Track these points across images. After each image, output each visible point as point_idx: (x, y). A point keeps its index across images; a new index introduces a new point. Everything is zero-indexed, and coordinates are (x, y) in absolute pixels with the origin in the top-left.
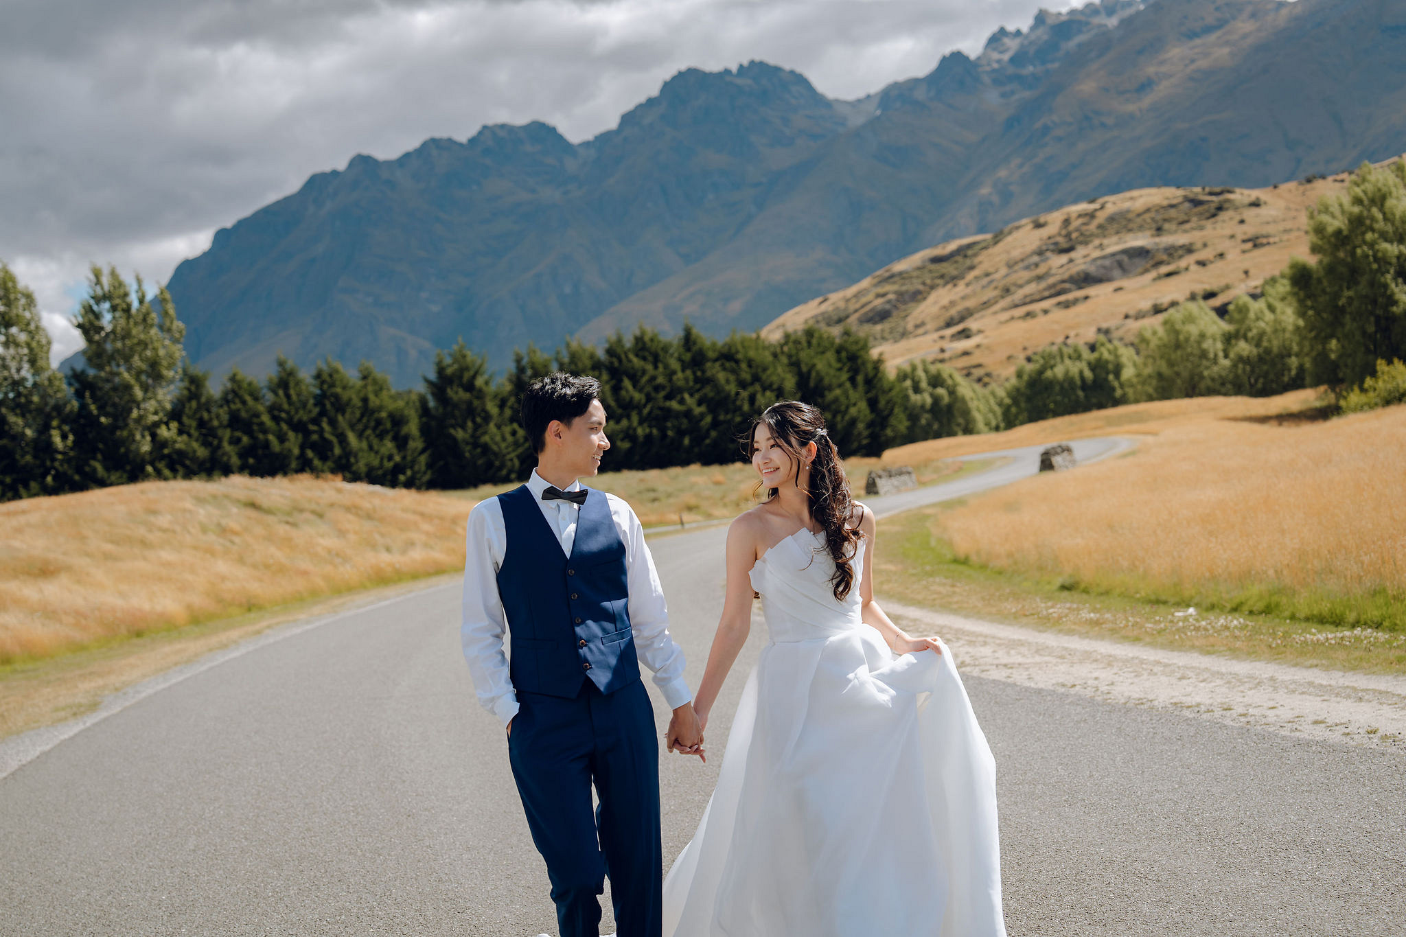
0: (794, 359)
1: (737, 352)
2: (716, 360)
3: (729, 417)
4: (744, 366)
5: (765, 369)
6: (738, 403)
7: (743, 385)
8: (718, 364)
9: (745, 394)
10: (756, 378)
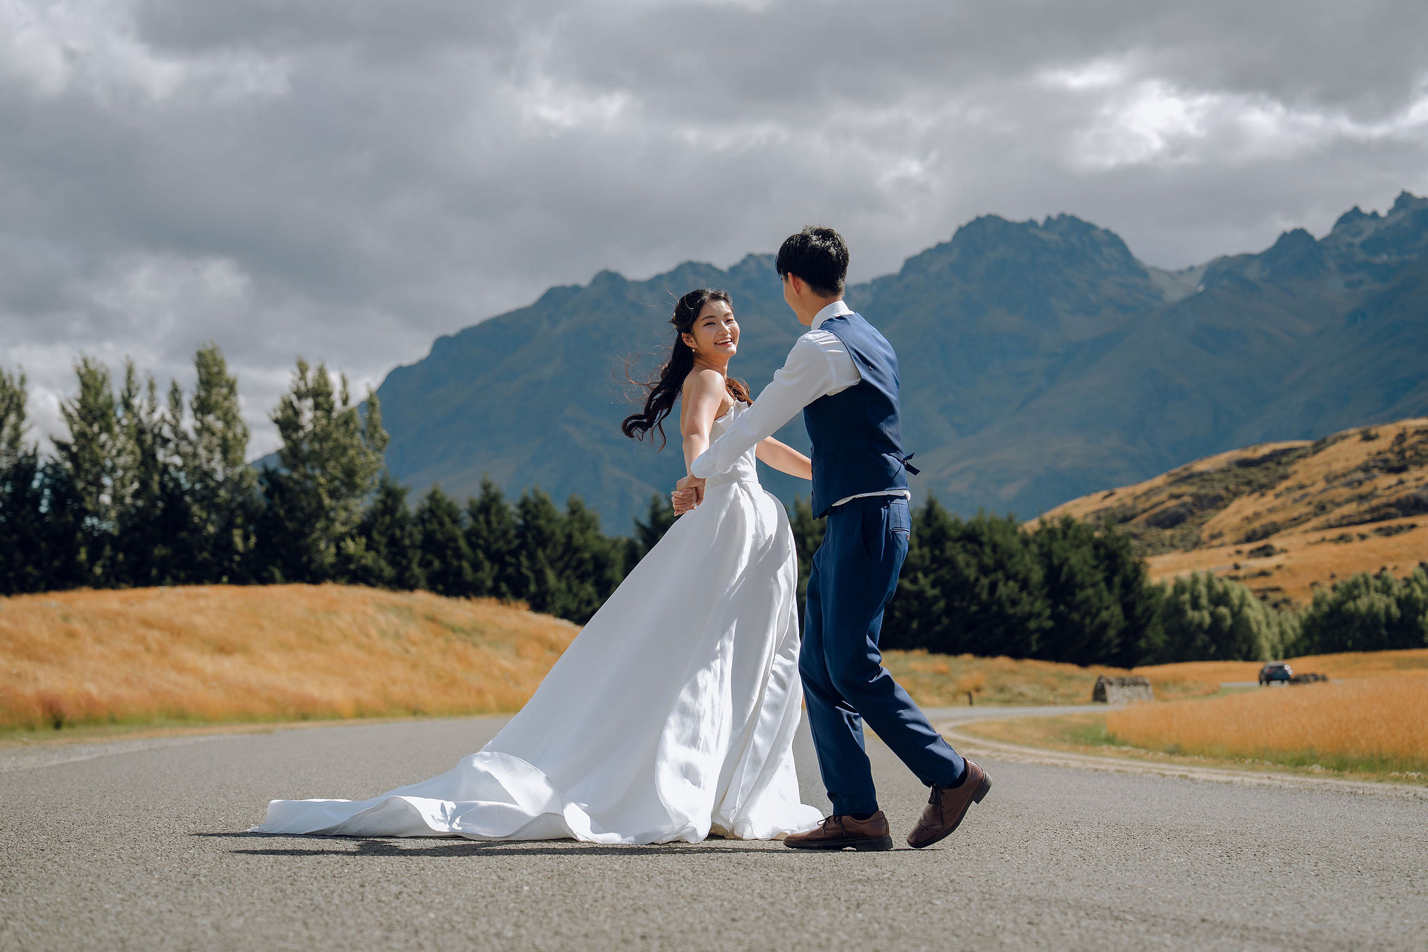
0: (1046, 549)
1: (982, 534)
2: (958, 540)
3: (965, 604)
4: (988, 550)
5: (1011, 556)
6: (977, 590)
7: (984, 570)
8: (959, 545)
9: (985, 581)
10: (999, 565)
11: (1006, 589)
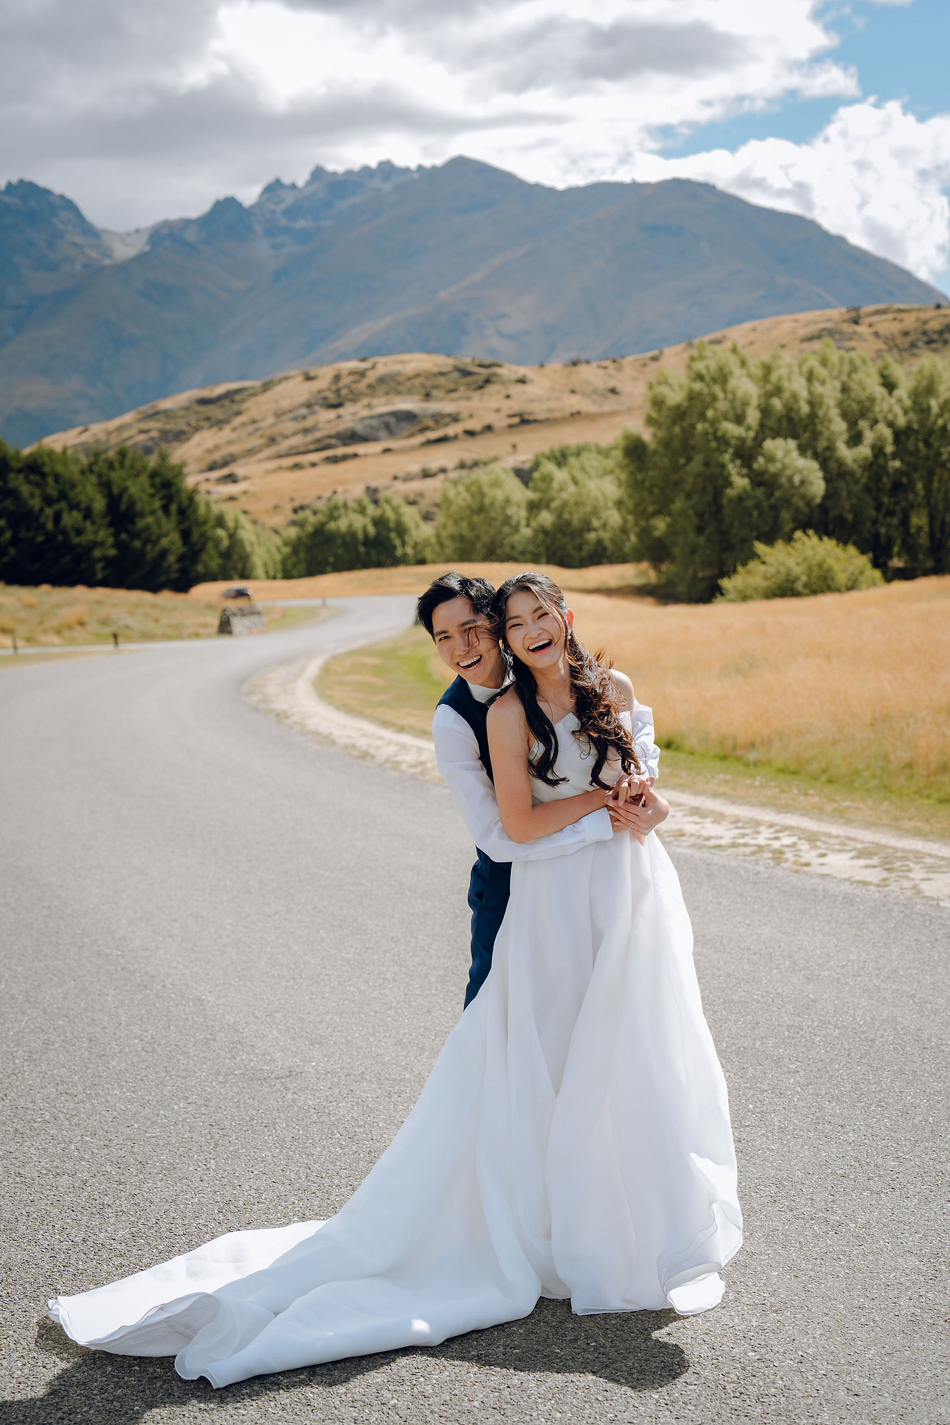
0: (104, 479)
1: (43, 464)
2: (20, 471)
3: (31, 535)
4: (50, 480)
5: (73, 486)
6: (42, 520)
7: (48, 501)
8: (21, 476)
9: (49, 512)
10: (63, 496)
11: (71, 519)
